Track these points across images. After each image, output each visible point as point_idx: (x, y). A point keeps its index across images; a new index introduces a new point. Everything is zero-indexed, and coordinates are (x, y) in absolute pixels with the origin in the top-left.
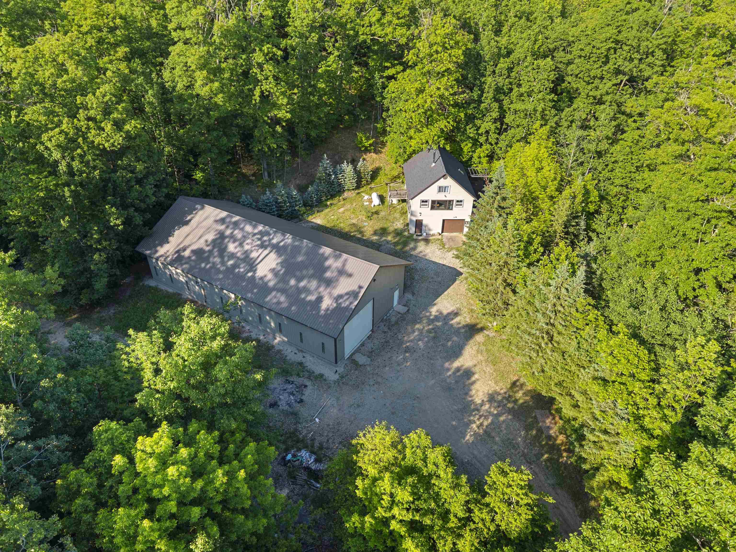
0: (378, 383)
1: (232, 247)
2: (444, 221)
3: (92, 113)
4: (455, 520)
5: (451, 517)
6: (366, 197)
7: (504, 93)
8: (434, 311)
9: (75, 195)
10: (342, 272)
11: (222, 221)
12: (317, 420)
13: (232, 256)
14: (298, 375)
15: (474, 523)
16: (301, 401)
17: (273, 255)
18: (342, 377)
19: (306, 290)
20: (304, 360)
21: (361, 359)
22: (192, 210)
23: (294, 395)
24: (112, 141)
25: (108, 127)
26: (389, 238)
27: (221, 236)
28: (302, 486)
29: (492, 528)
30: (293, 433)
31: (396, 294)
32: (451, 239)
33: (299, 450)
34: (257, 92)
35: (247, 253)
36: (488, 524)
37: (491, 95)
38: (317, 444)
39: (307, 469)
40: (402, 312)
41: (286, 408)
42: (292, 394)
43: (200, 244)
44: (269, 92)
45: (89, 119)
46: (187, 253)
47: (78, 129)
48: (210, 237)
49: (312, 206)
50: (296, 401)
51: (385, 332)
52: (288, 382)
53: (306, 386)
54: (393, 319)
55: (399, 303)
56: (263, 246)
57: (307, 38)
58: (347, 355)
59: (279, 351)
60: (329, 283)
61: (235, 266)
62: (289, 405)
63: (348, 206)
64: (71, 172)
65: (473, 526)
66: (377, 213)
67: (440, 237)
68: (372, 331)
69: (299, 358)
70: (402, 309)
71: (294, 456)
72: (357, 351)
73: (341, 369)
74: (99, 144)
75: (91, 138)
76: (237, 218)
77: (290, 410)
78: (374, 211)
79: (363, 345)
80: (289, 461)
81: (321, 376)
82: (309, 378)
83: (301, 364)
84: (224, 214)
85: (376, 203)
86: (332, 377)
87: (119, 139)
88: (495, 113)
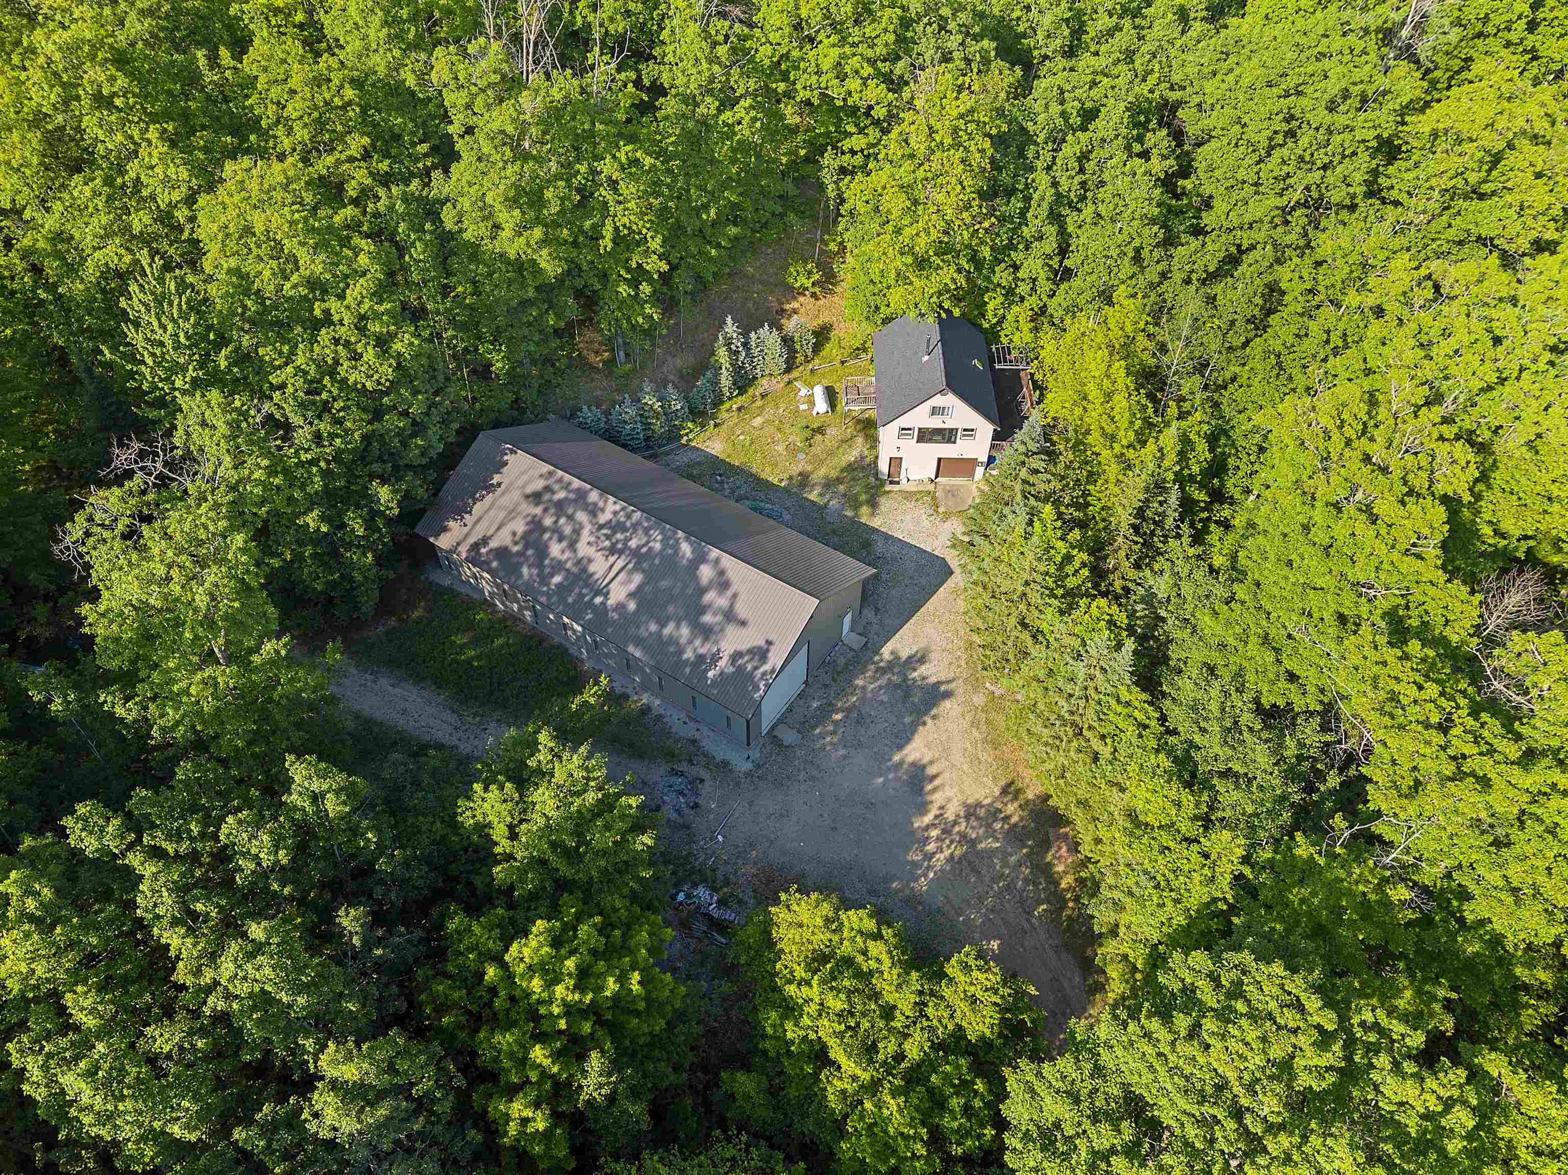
0: (812, 779)
2: (940, 460)
3: (342, 331)
4: (903, 1018)
5: (897, 1013)
6: (803, 392)
7: (1070, 204)
12: (720, 838)
14: (690, 762)
15: (928, 1019)
16: (696, 806)
18: (758, 766)
20: (698, 736)
21: (789, 736)
23: (684, 795)
24: (376, 377)
25: (370, 355)
28: (700, 940)
29: (951, 1027)
30: (686, 858)
31: (848, 619)
32: (951, 492)
33: (695, 885)
34: (608, 232)
36: (944, 1021)
37: (1044, 211)
38: (720, 877)
39: (708, 916)
40: (855, 647)
41: (673, 816)
42: (681, 793)
44: (629, 228)
45: (336, 341)
47: (319, 363)
49: (704, 416)
50: (687, 804)
51: (826, 686)
52: (674, 773)
53: (702, 781)
54: (842, 661)
55: (852, 630)
57: (697, 105)
58: (765, 726)
59: (660, 717)
62: (679, 812)
63: (770, 411)
65: (925, 1024)
66: (822, 430)
67: (931, 487)
68: (806, 683)
69: (689, 731)
70: (854, 640)
71: (688, 896)
72: (781, 721)
73: (756, 754)
74: (356, 383)
75: (343, 374)
77: (680, 820)
78: (815, 426)
79: (790, 710)
80: (681, 903)
81: (725, 764)
82: (707, 766)
83: (694, 742)
85: (821, 406)
86: (742, 766)
87: (387, 371)
88: (1050, 245)
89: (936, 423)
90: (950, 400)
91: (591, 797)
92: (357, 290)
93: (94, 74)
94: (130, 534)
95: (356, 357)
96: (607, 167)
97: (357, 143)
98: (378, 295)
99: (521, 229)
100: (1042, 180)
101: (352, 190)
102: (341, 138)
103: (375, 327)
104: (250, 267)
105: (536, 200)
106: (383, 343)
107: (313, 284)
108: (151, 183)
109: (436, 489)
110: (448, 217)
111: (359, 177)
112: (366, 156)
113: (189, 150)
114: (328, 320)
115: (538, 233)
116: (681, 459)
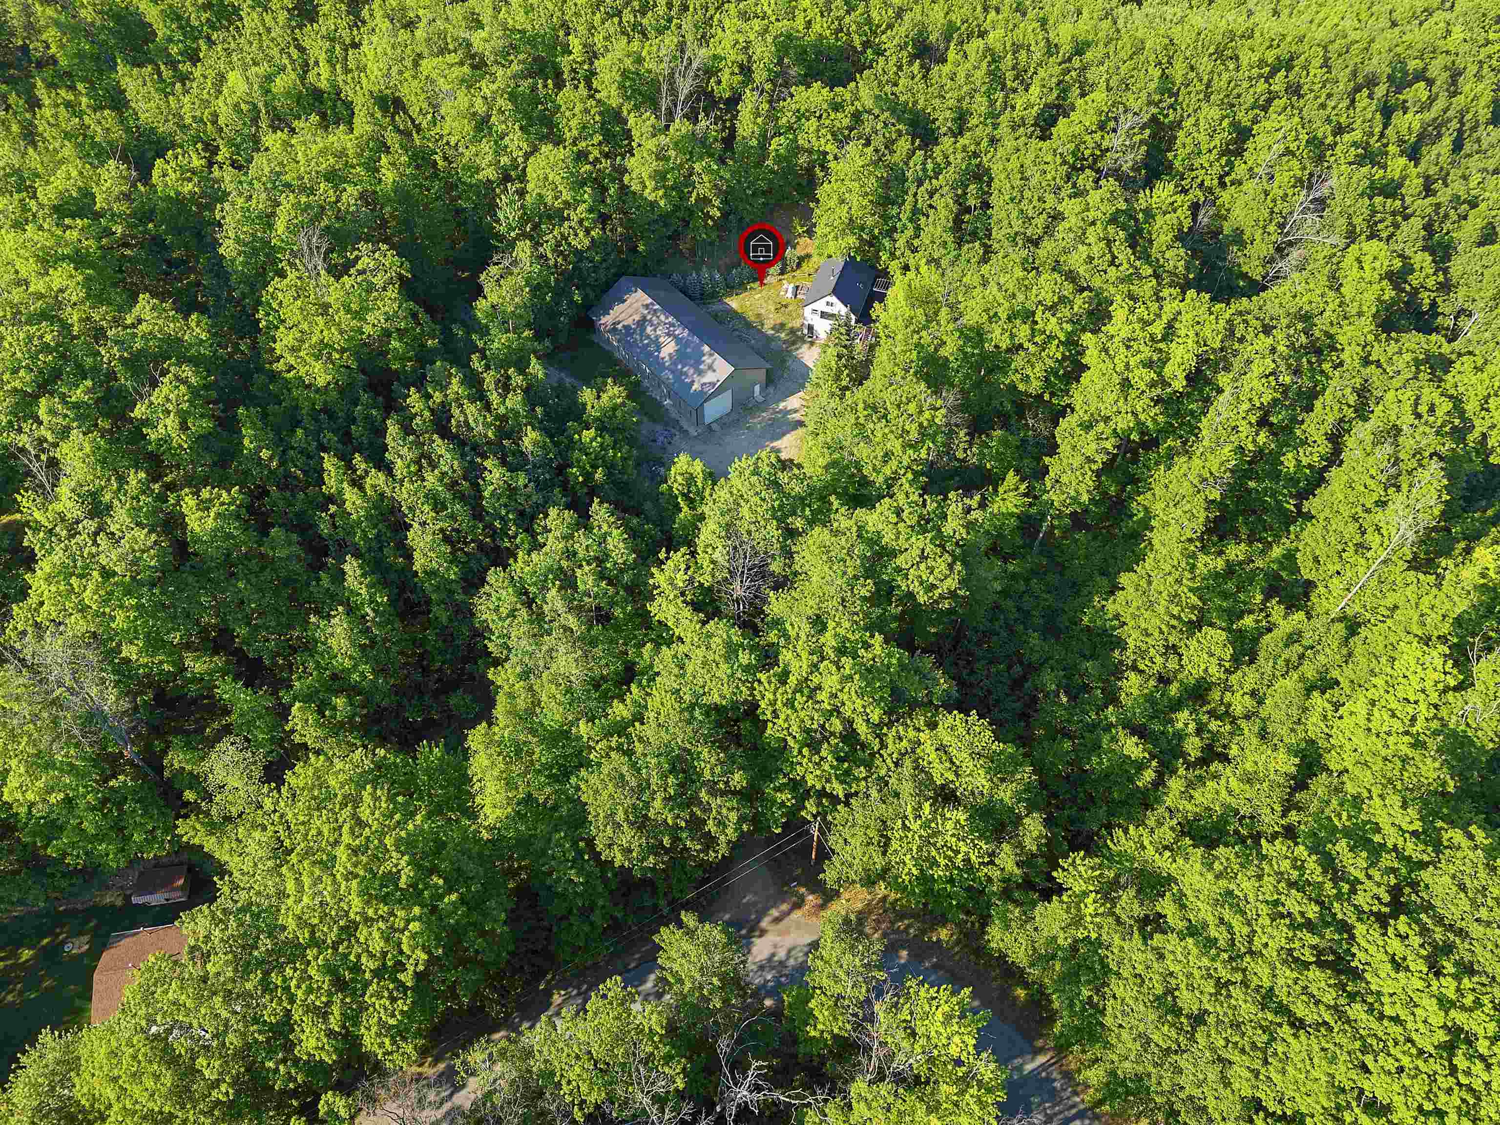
1: (649, 329)
3: (573, 224)
6: (784, 285)
8: (782, 405)
9: (556, 280)
10: (710, 367)
11: (647, 306)
13: (648, 337)
14: (673, 428)
16: (670, 443)
17: (673, 343)
19: (686, 374)
20: (680, 419)
21: (715, 426)
22: (629, 291)
23: (667, 438)
24: (582, 244)
25: (581, 234)
26: (783, 335)
27: (644, 319)
30: (660, 458)
31: (757, 388)
33: (660, 467)
34: (694, 195)
35: (657, 337)
40: (759, 401)
41: (660, 444)
43: (629, 322)
45: (570, 227)
46: (619, 327)
47: (562, 235)
48: (637, 318)
49: (733, 288)
50: (667, 441)
51: (739, 413)
52: (666, 430)
53: (675, 435)
54: (750, 405)
55: (759, 395)
56: (668, 335)
58: (706, 423)
60: (701, 373)
61: (648, 345)
62: (663, 443)
63: (765, 292)
64: (556, 266)
66: (786, 306)
68: (730, 410)
69: (676, 417)
70: (760, 399)
71: (656, 469)
72: (716, 421)
73: (700, 430)
74: (574, 245)
75: (570, 241)
76: (657, 307)
77: (662, 446)
78: (784, 303)
79: (720, 418)
81: (687, 431)
83: (678, 421)
84: (650, 300)
85: (790, 295)
86: (693, 432)
87: (587, 242)
88: (910, 232)
89: (828, 309)
90: (833, 299)
91: (619, 401)
92: (582, 208)
93: (500, 102)
94: (498, 281)
95: (576, 235)
96: (697, 167)
97: (598, 138)
98: (590, 210)
99: (656, 189)
100: (909, 199)
101: (591, 158)
102: (591, 136)
103: (586, 224)
104: (543, 192)
105: (664, 178)
106: (587, 231)
107: (566, 203)
108: (512, 147)
109: (598, 298)
110: (626, 179)
111: (596, 153)
112: (600, 143)
113: (528, 133)
114: (568, 219)
115: (661, 192)
116: (716, 307)
